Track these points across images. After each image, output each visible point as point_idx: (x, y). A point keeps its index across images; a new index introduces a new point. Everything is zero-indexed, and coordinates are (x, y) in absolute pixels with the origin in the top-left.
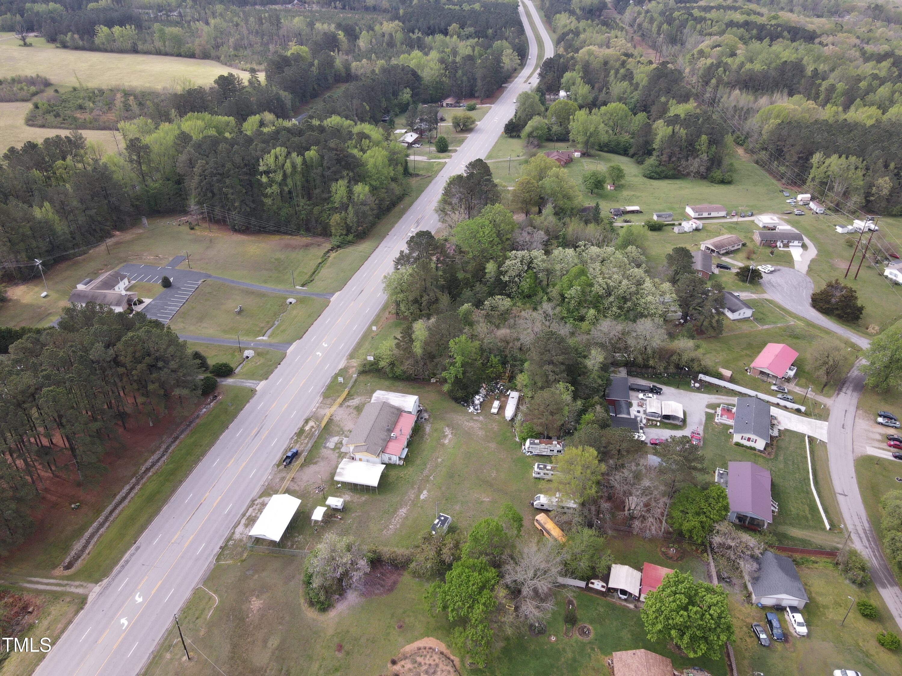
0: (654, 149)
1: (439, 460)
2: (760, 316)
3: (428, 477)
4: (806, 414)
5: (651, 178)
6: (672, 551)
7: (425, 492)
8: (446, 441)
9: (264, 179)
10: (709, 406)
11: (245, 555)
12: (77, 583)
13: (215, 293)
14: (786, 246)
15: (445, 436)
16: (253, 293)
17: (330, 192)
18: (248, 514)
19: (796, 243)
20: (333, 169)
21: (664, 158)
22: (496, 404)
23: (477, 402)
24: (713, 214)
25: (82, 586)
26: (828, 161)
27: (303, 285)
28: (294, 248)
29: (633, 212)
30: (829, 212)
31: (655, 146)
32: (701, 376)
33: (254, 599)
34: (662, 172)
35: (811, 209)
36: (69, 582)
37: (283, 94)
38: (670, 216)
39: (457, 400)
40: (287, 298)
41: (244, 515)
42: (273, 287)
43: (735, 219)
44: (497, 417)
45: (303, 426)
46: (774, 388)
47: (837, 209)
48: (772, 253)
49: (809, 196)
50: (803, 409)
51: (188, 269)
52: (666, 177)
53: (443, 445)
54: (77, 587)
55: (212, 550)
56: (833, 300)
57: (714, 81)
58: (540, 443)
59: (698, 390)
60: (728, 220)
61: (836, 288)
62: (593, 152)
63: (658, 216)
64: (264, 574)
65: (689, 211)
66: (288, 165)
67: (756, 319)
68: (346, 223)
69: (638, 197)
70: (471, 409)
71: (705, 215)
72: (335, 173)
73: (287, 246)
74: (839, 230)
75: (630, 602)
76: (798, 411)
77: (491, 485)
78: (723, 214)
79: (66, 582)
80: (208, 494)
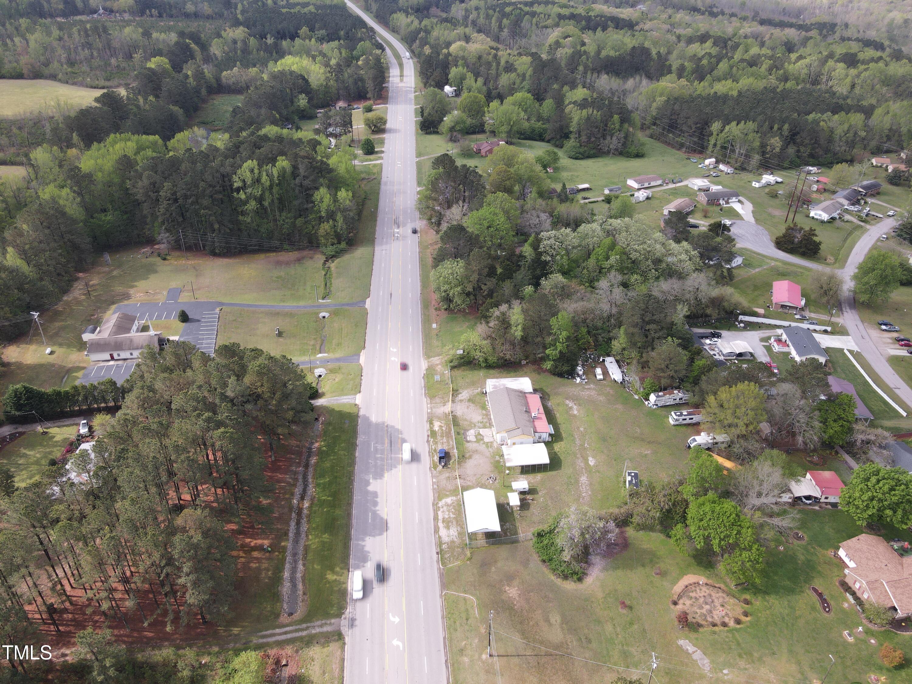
0: (571, 132)
1: (582, 429)
2: (747, 262)
3: (582, 445)
4: (832, 333)
5: (576, 158)
6: (815, 458)
7: (590, 459)
8: (575, 412)
9: (242, 196)
10: (762, 340)
11: (468, 553)
12: (319, 623)
13: (239, 320)
14: (727, 203)
15: (571, 408)
16: (277, 314)
17: (313, 202)
18: (440, 517)
19: (734, 199)
20: (312, 178)
21: (584, 138)
22: (599, 371)
23: (581, 373)
24: (653, 184)
25: (326, 624)
26: (727, 128)
27: (324, 298)
28: (288, 263)
29: (584, 190)
30: (737, 171)
31: (571, 129)
32: (741, 317)
33: (507, 588)
34: (585, 152)
35: (722, 171)
36: (309, 625)
37: (175, 109)
38: (620, 189)
39: (561, 375)
40: (318, 313)
41: (436, 518)
42: (295, 304)
43: (671, 186)
44: (604, 382)
45: (431, 428)
46: (797, 317)
47: (742, 168)
48: (721, 210)
49: (713, 160)
50: (829, 329)
51: (193, 300)
52: (589, 157)
53: (575, 416)
54: (321, 626)
55: (431, 558)
56: (796, 240)
57: (581, 68)
58: (664, 395)
59: (745, 329)
60: (665, 187)
61: (796, 230)
62: (514, 140)
63: (611, 190)
64: (499, 564)
65: (631, 183)
66: (264, 178)
67: (745, 265)
68: (335, 232)
69: (577, 177)
70: (578, 380)
71: (646, 185)
72: (314, 181)
73: (279, 263)
74: (756, 185)
75: (815, 505)
76: (825, 332)
77: (643, 440)
78: (659, 182)
79: (304, 626)
80: (386, 509)
